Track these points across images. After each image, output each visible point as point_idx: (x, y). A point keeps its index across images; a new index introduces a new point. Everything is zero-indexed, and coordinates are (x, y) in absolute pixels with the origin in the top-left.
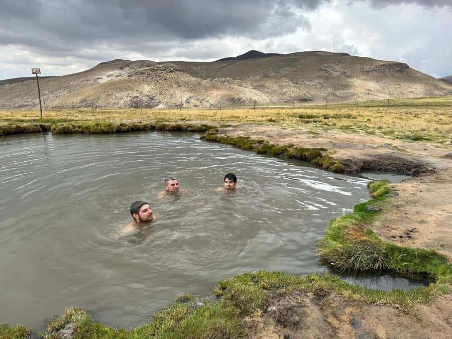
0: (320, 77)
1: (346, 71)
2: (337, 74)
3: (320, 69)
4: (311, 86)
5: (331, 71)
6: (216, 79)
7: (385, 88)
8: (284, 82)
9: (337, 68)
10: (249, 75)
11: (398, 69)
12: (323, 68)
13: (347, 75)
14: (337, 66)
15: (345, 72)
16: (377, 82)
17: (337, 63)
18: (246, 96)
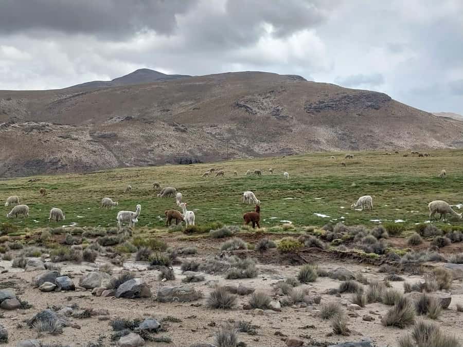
0: (233, 119)
1: (280, 108)
2: (265, 113)
3: (237, 105)
4: (214, 136)
5: (254, 109)
6: (16, 125)
7: (345, 137)
8: (159, 128)
9: (266, 102)
10: (111, 115)
11: (369, 103)
12: (242, 103)
13: (282, 114)
14: (267, 100)
15: (278, 110)
16: (333, 127)
17: (269, 95)
18: (70, 156)
